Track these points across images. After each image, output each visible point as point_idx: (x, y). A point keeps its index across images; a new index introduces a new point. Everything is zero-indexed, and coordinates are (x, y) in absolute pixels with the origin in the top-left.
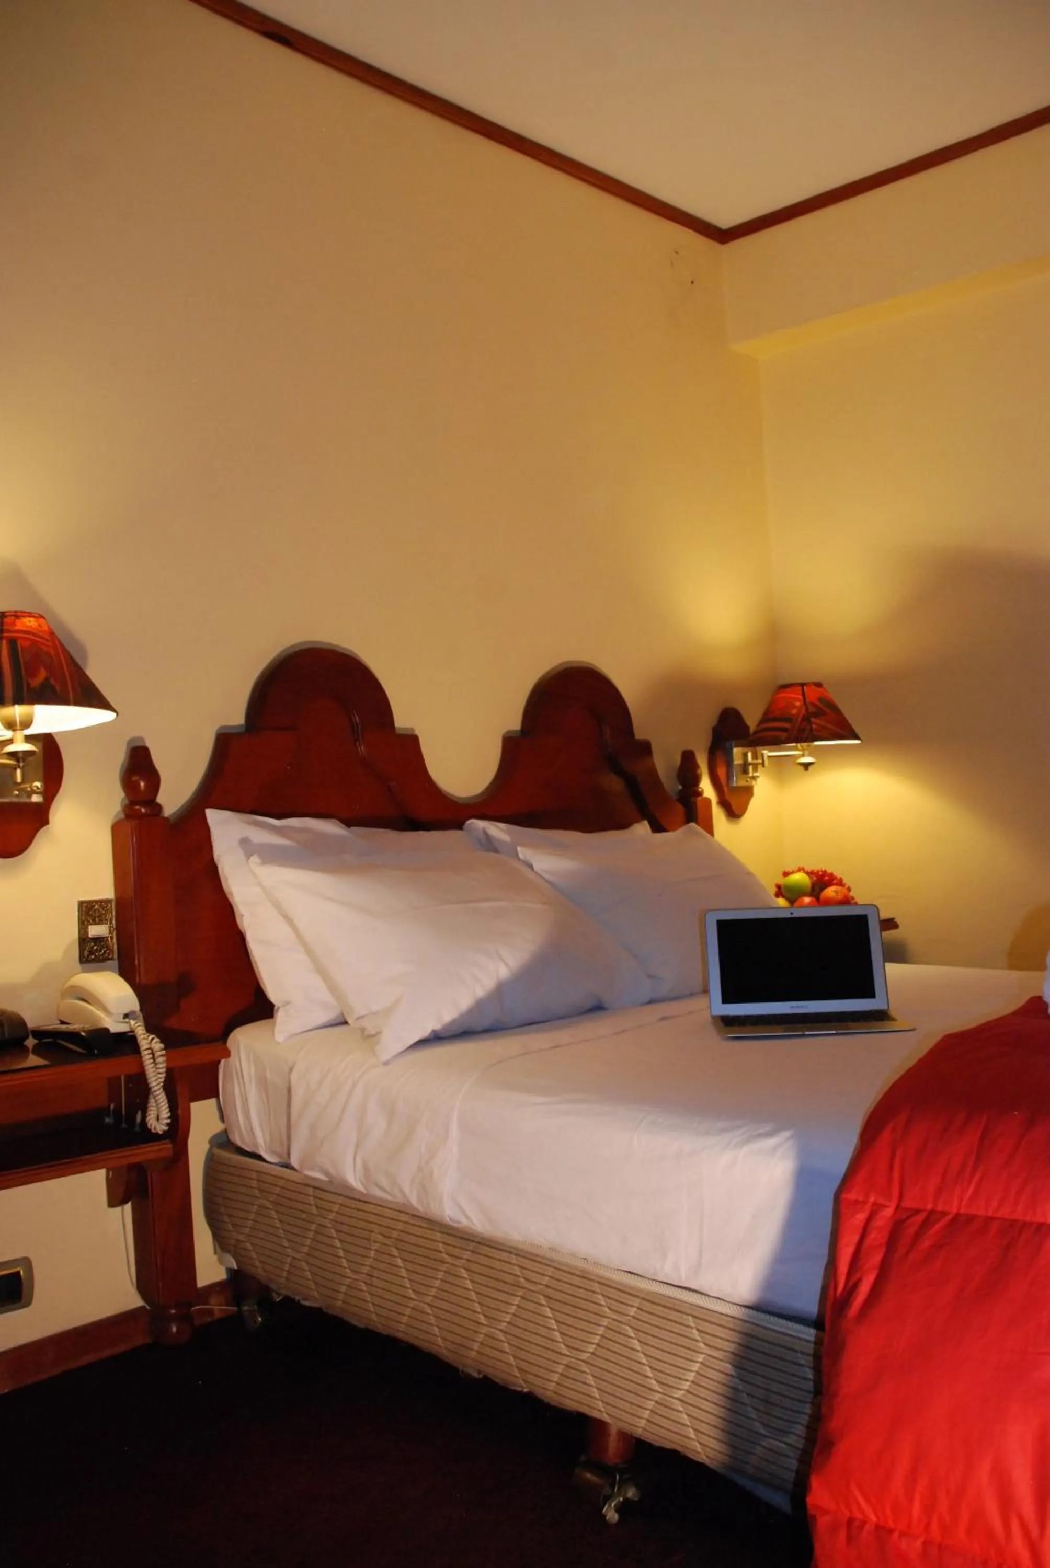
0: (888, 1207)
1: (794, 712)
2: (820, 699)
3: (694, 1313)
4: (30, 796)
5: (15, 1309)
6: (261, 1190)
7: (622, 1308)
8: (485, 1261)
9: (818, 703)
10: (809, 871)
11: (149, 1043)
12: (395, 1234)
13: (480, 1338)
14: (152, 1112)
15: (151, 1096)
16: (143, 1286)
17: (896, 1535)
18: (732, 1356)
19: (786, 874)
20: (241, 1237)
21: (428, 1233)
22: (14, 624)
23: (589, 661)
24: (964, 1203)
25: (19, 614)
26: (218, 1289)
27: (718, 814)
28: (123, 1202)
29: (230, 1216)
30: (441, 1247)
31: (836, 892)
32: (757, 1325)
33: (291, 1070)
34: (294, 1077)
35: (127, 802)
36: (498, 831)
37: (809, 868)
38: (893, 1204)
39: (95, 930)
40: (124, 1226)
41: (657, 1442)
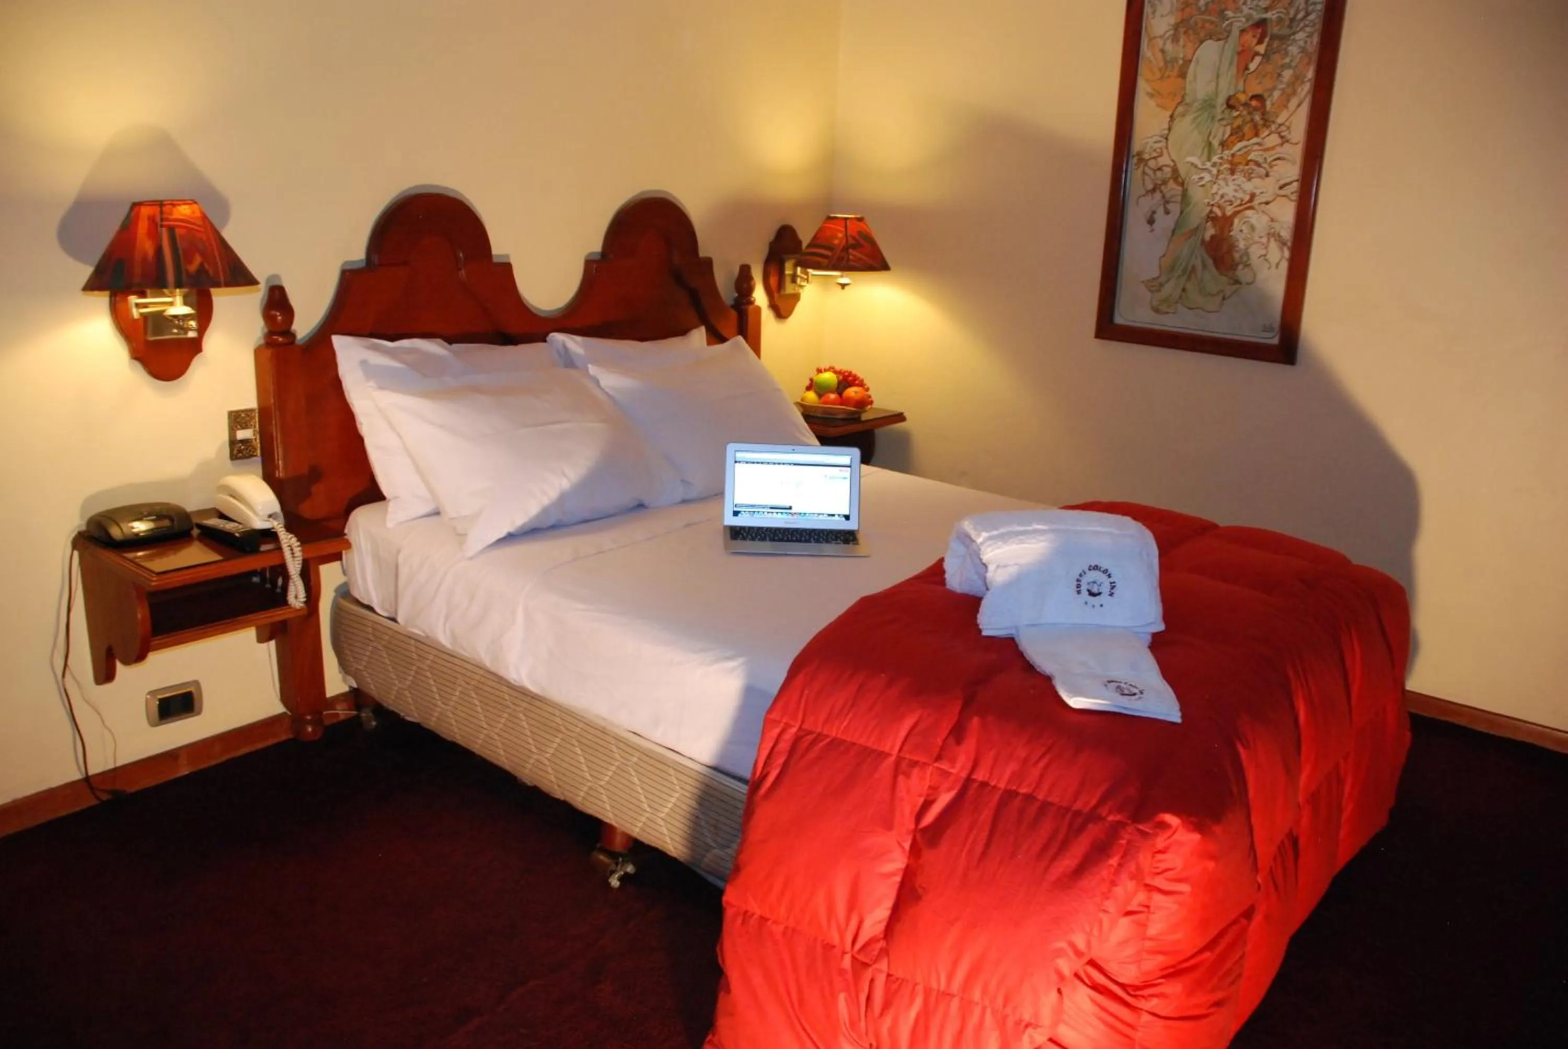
0: (794, 726)
1: (836, 242)
2: (860, 233)
3: (675, 767)
4: (186, 333)
5: (188, 717)
6: (374, 635)
7: (627, 756)
8: (538, 711)
9: (857, 237)
10: (838, 370)
11: (288, 540)
12: (473, 683)
13: (532, 761)
14: (292, 593)
15: (291, 581)
16: (285, 699)
17: (769, 923)
18: (697, 797)
19: (819, 371)
20: (361, 667)
21: (498, 686)
22: (171, 214)
23: (664, 189)
24: (840, 731)
25: (175, 202)
26: (342, 698)
27: (767, 316)
28: (270, 639)
29: (351, 651)
30: (507, 697)
31: (856, 392)
32: (714, 780)
33: (399, 552)
34: (401, 558)
35: (266, 330)
36: (574, 344)
37: (838, 368)
38: (797, 726)
39: (242, 434)
40: (270, 656)
41: (646, 841)
